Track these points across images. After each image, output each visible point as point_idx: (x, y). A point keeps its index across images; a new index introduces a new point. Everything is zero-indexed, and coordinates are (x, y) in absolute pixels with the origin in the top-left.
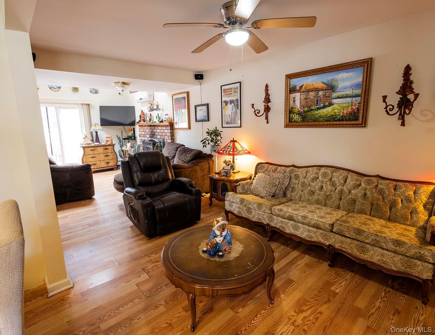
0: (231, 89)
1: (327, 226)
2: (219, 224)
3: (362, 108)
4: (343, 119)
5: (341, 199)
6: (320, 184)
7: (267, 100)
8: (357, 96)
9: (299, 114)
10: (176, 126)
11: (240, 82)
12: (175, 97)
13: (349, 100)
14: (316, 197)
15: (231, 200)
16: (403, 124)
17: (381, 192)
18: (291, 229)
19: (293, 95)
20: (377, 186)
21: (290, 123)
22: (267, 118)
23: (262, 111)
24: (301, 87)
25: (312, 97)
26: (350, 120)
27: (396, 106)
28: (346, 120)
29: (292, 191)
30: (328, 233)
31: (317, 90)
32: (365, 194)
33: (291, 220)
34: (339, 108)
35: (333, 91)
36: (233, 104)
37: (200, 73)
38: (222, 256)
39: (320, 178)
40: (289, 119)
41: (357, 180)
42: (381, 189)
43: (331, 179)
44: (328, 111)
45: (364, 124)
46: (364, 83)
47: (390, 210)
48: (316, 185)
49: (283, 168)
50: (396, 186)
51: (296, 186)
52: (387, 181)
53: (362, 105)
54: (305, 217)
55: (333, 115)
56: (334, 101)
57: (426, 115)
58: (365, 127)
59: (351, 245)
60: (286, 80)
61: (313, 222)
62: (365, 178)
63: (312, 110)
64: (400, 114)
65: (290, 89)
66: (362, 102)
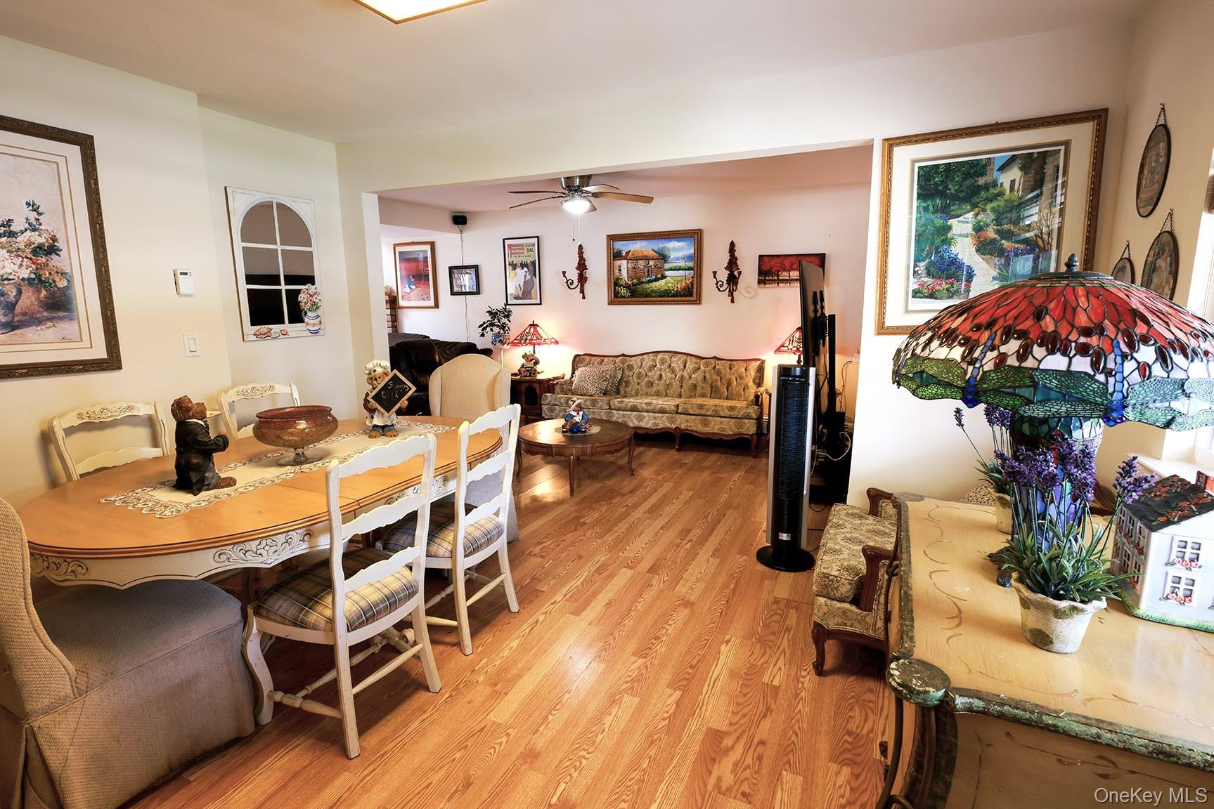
0: (522, 245)
1: (673, 407)
2: (575, 404)
3: (695, 283)
4: (677, 294)
5: (682, 386)
6: (658, 373)
7: (582, 266)
8: (690, 269)
9: (627, 287)
10: (402, 303)
11: (538, 237)
12: (399, 249)
13: (682, 273)
14: (655, 388)
15: (553, 402)
16: (733, 301)
17: (719, 373)
18: (635, 421)
19: (618, 263)
20: (715, 367)
21: (616, 299)
22: (582, 291)
23: (576, 283)
24: (628, 253)
25: (642, 267)
26: (684, 296)
27: (725, 282)
28: (681, 296)
29: (626, 386)
30: (673, 415)
31: (647, 258)
32: (705, 377)
33: (634, 411)
34: (673, 281)
35: (665, 261)
36: (526, 269)
37: (462, 214)
38: (585, 432)
39: (658, 365)
40: (614, 292)
41: (696, 363)
42: (719, 370)
43: (670, 365)
44: (660, 285)
45: (698, 301)
46: (696, 255)
47: (727, 390)
48: (654, 375)
49: (612, 358)
50: (731, 365)
51: (631, 378)
52: (723, 362)
53: (695, 279)
54: (649, 404)
55: (666, 290)
56: (667, 273)
57: (750, 292)
58: (699, 304)
59: (696, 421)
60: (607, 241)
61: (658, 407)
62: (704, 361)
63: (643, 283)
64: (730, 291)
65: (614, 254)
66: (695, 275)
